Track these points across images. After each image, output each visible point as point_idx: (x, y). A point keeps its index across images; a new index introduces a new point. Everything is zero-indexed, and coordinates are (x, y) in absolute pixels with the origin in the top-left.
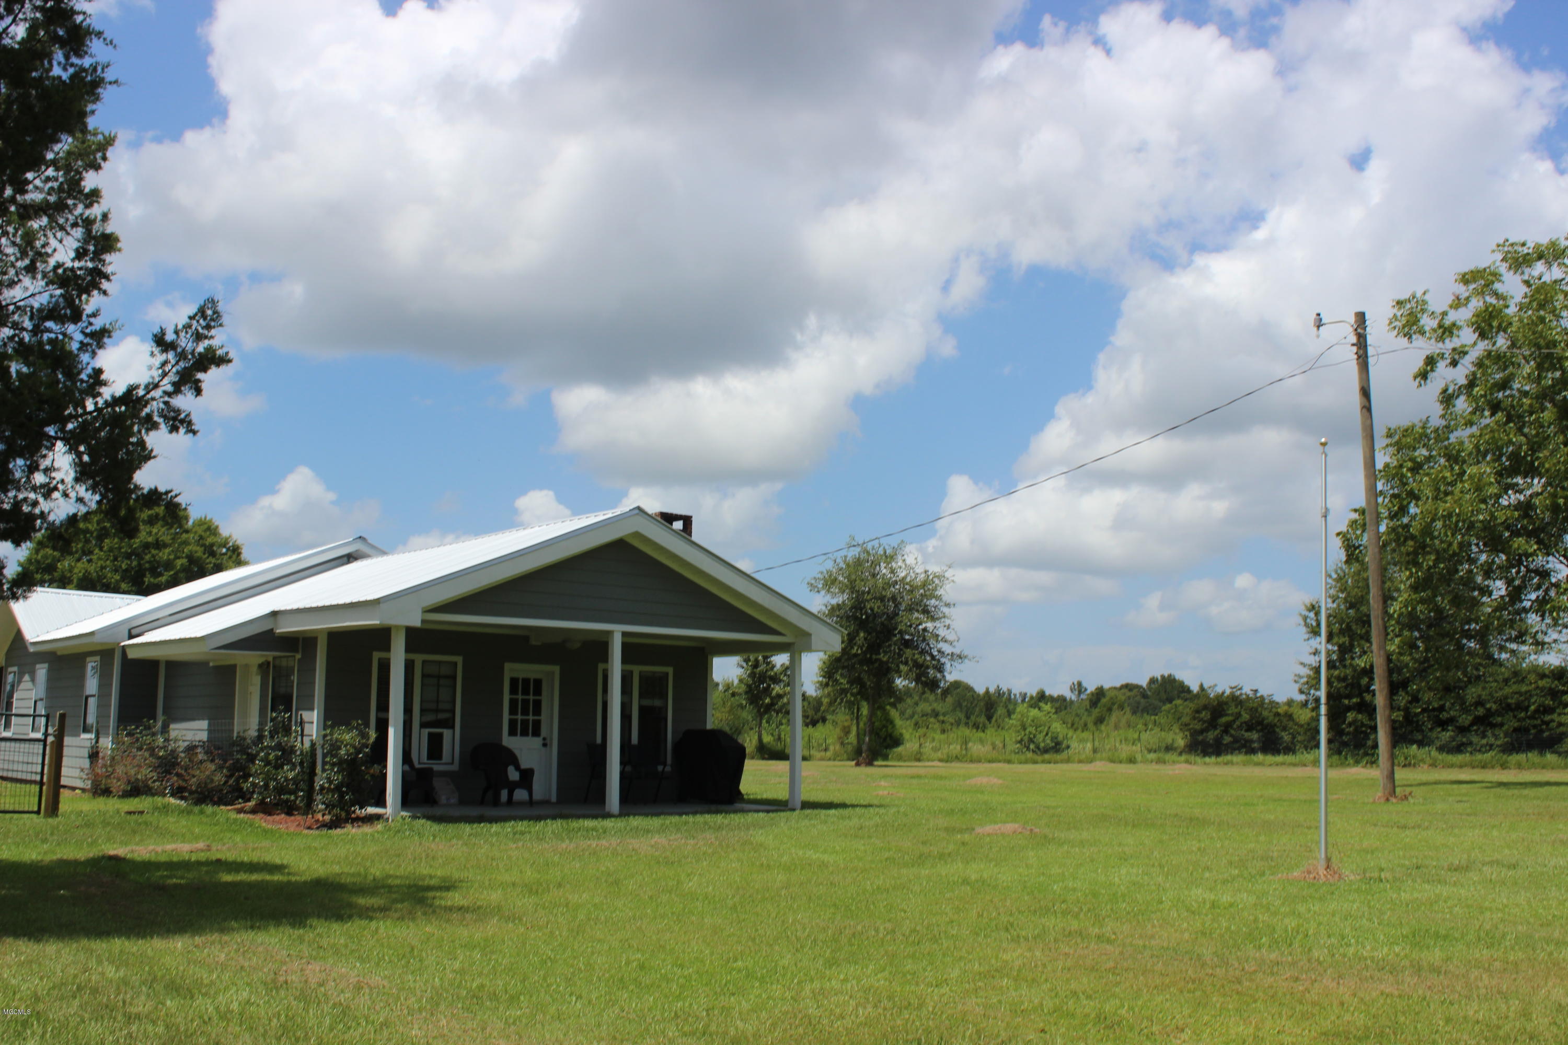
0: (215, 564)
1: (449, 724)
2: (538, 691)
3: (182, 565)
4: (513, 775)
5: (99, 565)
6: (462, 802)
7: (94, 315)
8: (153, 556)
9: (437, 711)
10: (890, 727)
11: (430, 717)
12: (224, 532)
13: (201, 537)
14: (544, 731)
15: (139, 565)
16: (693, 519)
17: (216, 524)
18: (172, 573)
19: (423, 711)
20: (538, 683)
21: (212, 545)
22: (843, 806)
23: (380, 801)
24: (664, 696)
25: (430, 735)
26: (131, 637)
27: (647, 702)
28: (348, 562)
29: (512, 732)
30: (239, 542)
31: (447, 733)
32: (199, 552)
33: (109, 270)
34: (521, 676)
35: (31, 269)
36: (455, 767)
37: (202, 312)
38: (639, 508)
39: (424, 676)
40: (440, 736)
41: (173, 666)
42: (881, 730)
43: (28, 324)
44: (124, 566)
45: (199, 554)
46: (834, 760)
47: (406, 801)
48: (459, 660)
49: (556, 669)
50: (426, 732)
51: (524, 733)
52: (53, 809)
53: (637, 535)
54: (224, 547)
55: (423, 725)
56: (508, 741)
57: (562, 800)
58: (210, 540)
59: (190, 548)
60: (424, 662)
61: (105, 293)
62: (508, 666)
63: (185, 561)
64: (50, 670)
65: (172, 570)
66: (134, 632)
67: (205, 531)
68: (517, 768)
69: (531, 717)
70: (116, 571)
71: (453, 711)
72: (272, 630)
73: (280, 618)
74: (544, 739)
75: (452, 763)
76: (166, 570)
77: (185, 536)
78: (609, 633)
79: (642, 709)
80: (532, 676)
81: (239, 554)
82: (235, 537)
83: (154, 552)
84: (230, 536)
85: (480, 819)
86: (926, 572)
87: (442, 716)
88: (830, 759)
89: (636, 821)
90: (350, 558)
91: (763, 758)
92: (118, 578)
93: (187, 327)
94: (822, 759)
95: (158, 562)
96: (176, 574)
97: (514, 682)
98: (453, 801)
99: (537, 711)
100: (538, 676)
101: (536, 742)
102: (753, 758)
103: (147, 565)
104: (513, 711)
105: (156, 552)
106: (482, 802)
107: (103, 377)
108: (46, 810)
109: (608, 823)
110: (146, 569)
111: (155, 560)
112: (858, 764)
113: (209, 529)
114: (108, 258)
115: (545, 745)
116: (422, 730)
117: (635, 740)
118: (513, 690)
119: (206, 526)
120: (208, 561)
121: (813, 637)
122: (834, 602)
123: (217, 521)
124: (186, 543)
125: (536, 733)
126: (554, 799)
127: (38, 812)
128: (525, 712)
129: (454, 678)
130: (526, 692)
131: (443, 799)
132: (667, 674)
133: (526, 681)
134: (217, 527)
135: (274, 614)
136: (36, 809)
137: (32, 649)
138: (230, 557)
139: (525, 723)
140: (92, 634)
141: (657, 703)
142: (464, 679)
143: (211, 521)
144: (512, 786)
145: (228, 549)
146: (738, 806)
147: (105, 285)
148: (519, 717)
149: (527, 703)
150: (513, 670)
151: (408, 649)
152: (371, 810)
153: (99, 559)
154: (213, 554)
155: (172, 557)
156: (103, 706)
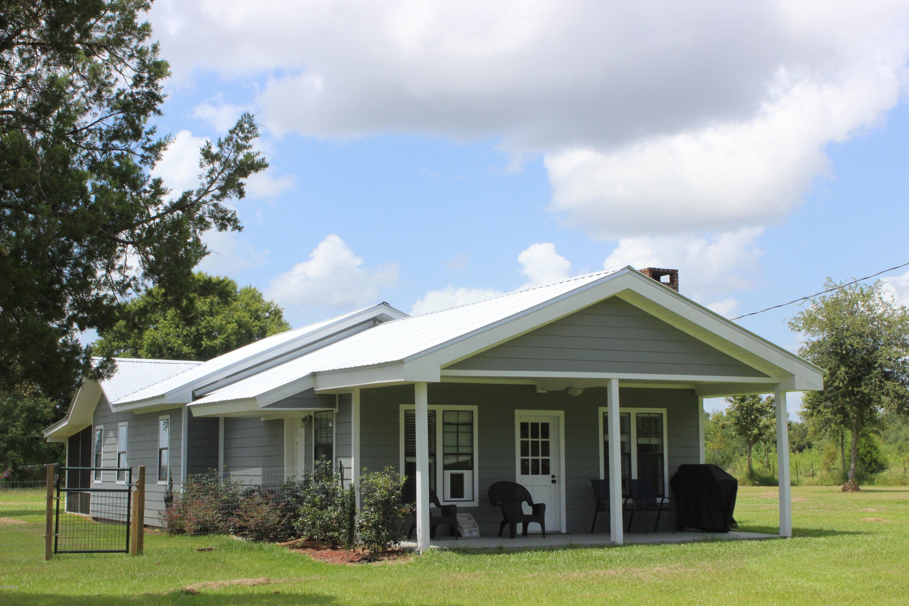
0: (260, 327)
1: (469, 466)
2: (546, 434)
3: (233, 328)
4: (527, 510)
5: (164, 332)
6: (483, 535)
7: (151, 132)
8: (208, 322)
9: (458, 454)
10: (874, 453)
11: (452, 460)
12: (267, 298)
13: (247, 304)
14: (552, 471)
15: (197, 330)
16: (679, 273)
17: (259, 292)
18: (225, 336)
19: (444, 454)
20: (545, 426)
21: (257, 311)
22: (833, 533)
23: (411, 535)
24: (659, 434)
25: (452, 475)
26: (195, 398)
27: (644, 441)
28: (375, 325)
29: (525, 471)
30: (279, 307)
31: (467, 474)
32: (246, 317)
33: (161, 93)
34: (530, 420)
35: (98, 97)
36: (476, 504)
37: (240, 126)
38: (629, 268)
39: (444, 424)
40: (462, 475)
41: (230, 421)
42: (866, 456)
43: (99, 144)
44: (185, 333)
45: (247, 319)
46: (822, 485)
47: (434, 535)
48: (475, 409)
49: (561, 414)
50: (448, 473)
51: (535, 472)
52: (139, 550)
53: (628, 291)
54: (267, 311)
55: (446, 467)
56: (521, 480)
57: (570, 532)
58: (255, 307)
59: (239, 313)
60: (444, 412)
61: (159, 112)
62: (518, 413)
63: (235, 325)
64: (129, 428)
65: (225, 333)
66: (197, 394)
67: (250, 299)
68: (530, 503)
69: (540, 458)
70: (178, 336)
71: (472, 455)
72: (313, 388)
73: (319, 378)
74: (553, 476)
75: (473, 500)
76: (219, 334)
77: (235, 303)
78: (608, 380)
79: (640, 448)
80: (540, 421)
81: (280, 317)
82: (276, 303)
83: (208, 318)
84: (272, 302)
85: (500, 550)
86: (903, 308)
87: (462, 459)
88: (817, 484)
89: (638, 550)
90: (376, 321)
91: (754, 485)
92: (181, 342)
93: (229, 140)
94: (809, 485)
95: (213, 328)
96: (228, 336)
97: (524, 426)
98: (475, 534)
99: (546, 452)
100: (545, 421)
101: (546, 479)
102: (744, 484)
103: (204, 331)
104: (524, 452)
105: (211, 318)
106: (500, 535)
107: (162, 186)
108: (133, 549)
109: (613, 552)
110: (202, 334)
111: (210, 326)
112: (844, 490)
113: (254, 296)
114: (160, 82)
115: (554, 482)
116: (445, 471)
117: (635, 476)
118: (524, 434)
119: (251, 294)
120: (254, 324)
121: (796, 377)
122: (815, 339)
123: (260, 290)
124: (235, 310)
125: (546, 471)
126: (564, 530)
127: (127, 551)
128: (535, 453)
129: (471, 424)
130: (535, 435)
131: (466, 533)
132: (661, 414)
133: (535, 426)
134: (261, 294)
135: (314, 375)
136: (125, 548)
137: (114, 410)
138: (273, 320)
139: (535, 462)
140: (163, 396)
141: (654, 441)
142: (480, 425)
143: (255, 290)
144: (526, 521)
145: (271, 313)
146: (732, 534)
147: (159, 106)
148: (530, 458)
149: (535, 444)
150: (522, 416)
151: (430, 401)
152: (404, 544)
153: (166, 327)
154: (258, 318)
155: (224, 322)
156: (174, 457)
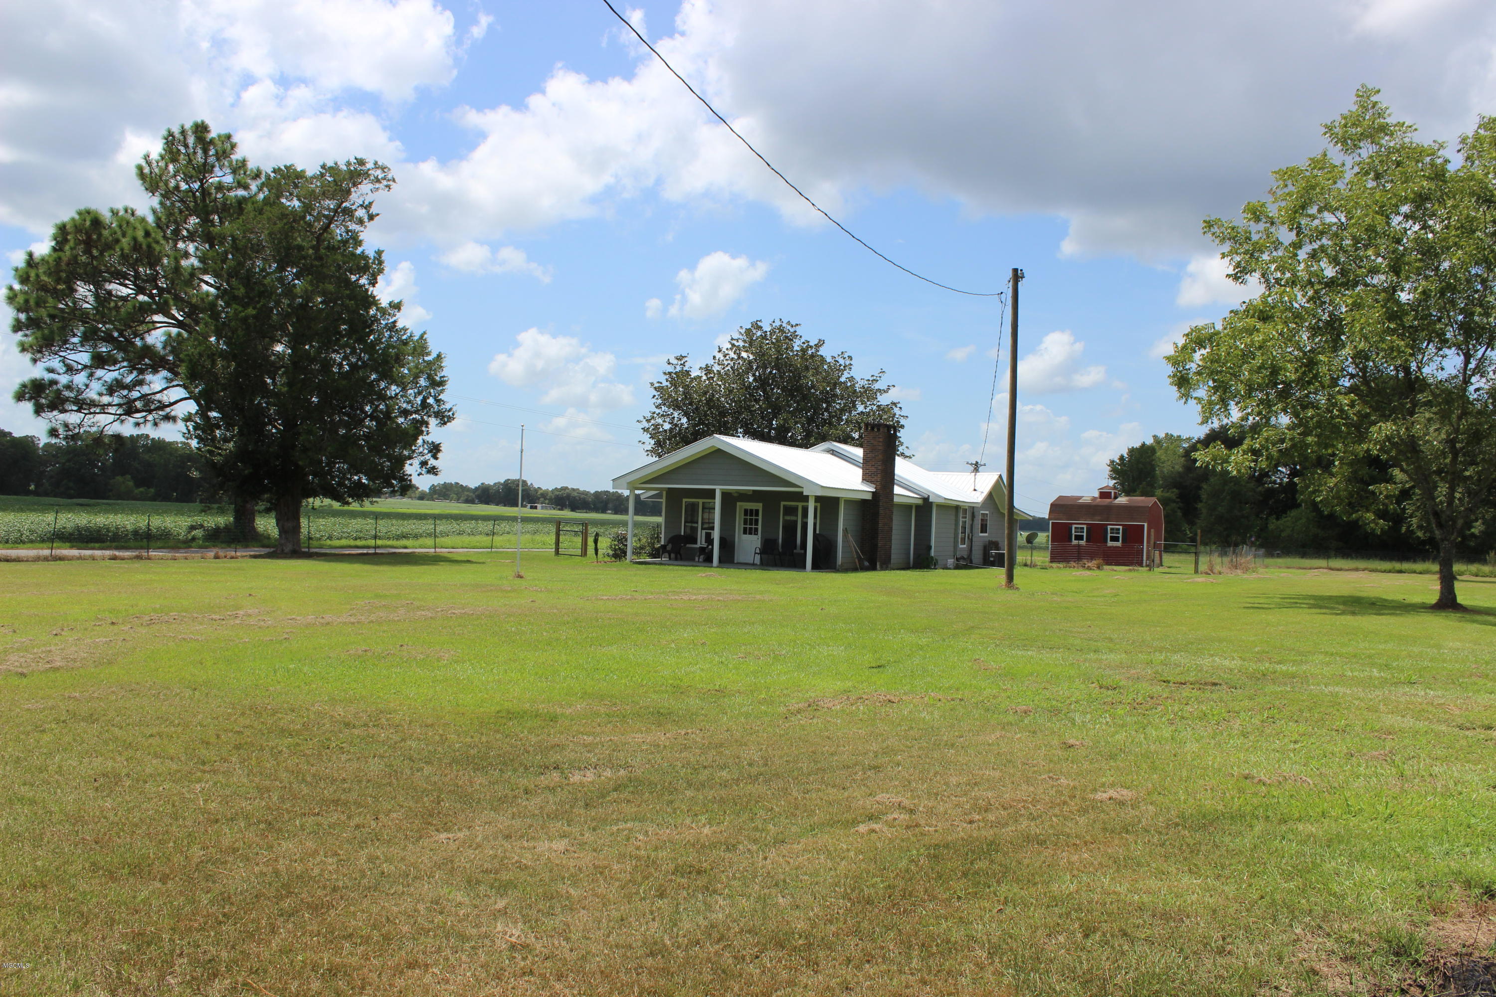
1: (713, 528)
2: (757, 515)
11: (706, 526)
20: (757, 511)
25: (706, 533)
29: (745, 533)
34: (749, 508)
50: (704, 532)
51: (751, 534)
53: (717, 447)
55: (703, 529)
56: (742, 537)
57: (763, 563)
60: (703, 503)
62: (738, 504)
69: (753, 526)
80: (754, 508)
97: (746, 511)
99: (757, 524)
100: (757, 508)
101: (755, 538)
104: (745, 523)
115: (758, 539)
118: (745, 514)
125: (756, 533)
126: (753, 561)
128: (751, 524)
130: (751, 515)
133: (751, 510)
139: (750, 529)
148: (748, 526)
149: (751, 520)
150: (741, 506)
